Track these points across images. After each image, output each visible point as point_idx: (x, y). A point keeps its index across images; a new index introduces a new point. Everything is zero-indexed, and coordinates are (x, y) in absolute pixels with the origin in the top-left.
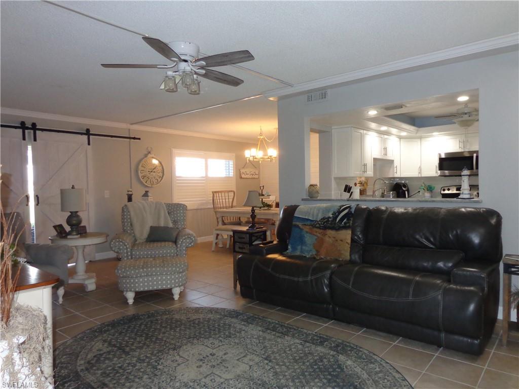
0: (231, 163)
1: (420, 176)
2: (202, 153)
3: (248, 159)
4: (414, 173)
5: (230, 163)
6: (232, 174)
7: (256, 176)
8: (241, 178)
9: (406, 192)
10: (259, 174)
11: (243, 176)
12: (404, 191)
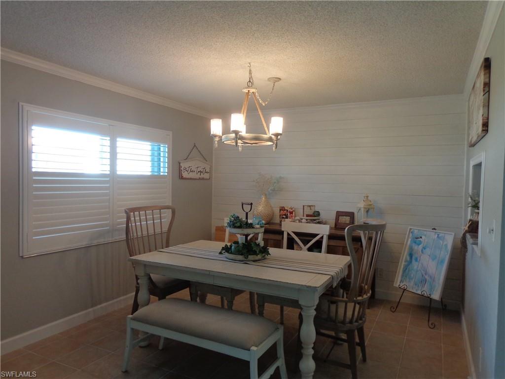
0: (164, 149)
2: (104, 123)
3: (217, 139)
5: (162, 149)
6: (164, 171)
7: (206, 176)
8: (181, 178)
10: (210, 173)
11: (185, 175)
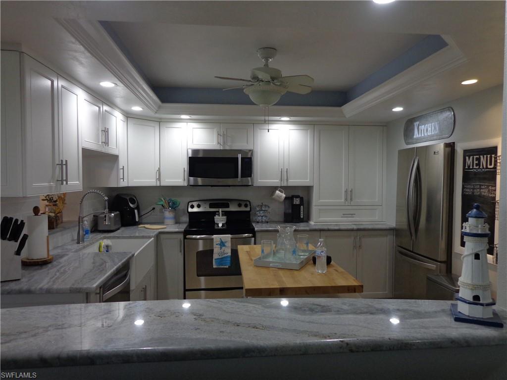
1: (158, 184)
4: (149, 180)
9: (136, 211)
12: (133, 210)
